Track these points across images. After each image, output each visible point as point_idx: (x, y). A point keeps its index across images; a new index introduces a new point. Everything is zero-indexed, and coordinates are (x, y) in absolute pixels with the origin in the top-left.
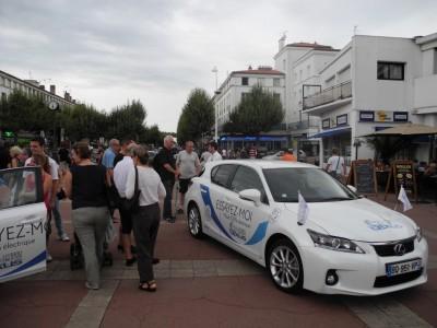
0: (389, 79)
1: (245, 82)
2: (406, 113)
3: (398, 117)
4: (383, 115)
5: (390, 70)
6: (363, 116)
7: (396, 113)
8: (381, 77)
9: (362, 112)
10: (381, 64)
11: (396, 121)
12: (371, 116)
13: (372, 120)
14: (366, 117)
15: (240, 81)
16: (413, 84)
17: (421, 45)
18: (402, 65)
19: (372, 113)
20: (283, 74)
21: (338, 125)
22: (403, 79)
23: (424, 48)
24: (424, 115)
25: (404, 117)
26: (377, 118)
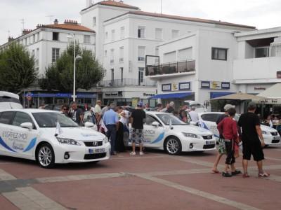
0: (218, 59)
1: (55, 36)
2: (229, 83)
3: (224, 85)
4: (215, 85)
5: (219, 53)
6: (204, 85)
7: (223, 83)
8: (213, 58)
9: (203, 82)
10: (214, 49)
11: (223, 88)
12: (207, 85)
13: (208, 88)
14: (205, 85)
15: (50, 36)
16: (233, 63)
17: (237, 37)
18: (226, 50)
19: (209, 82)
20: (94, 32)
21: (180, 90)
22: (226, 59)
23: (239, 39)
24: (239, 85)
25: (227, 86)
26: (211, 87)
